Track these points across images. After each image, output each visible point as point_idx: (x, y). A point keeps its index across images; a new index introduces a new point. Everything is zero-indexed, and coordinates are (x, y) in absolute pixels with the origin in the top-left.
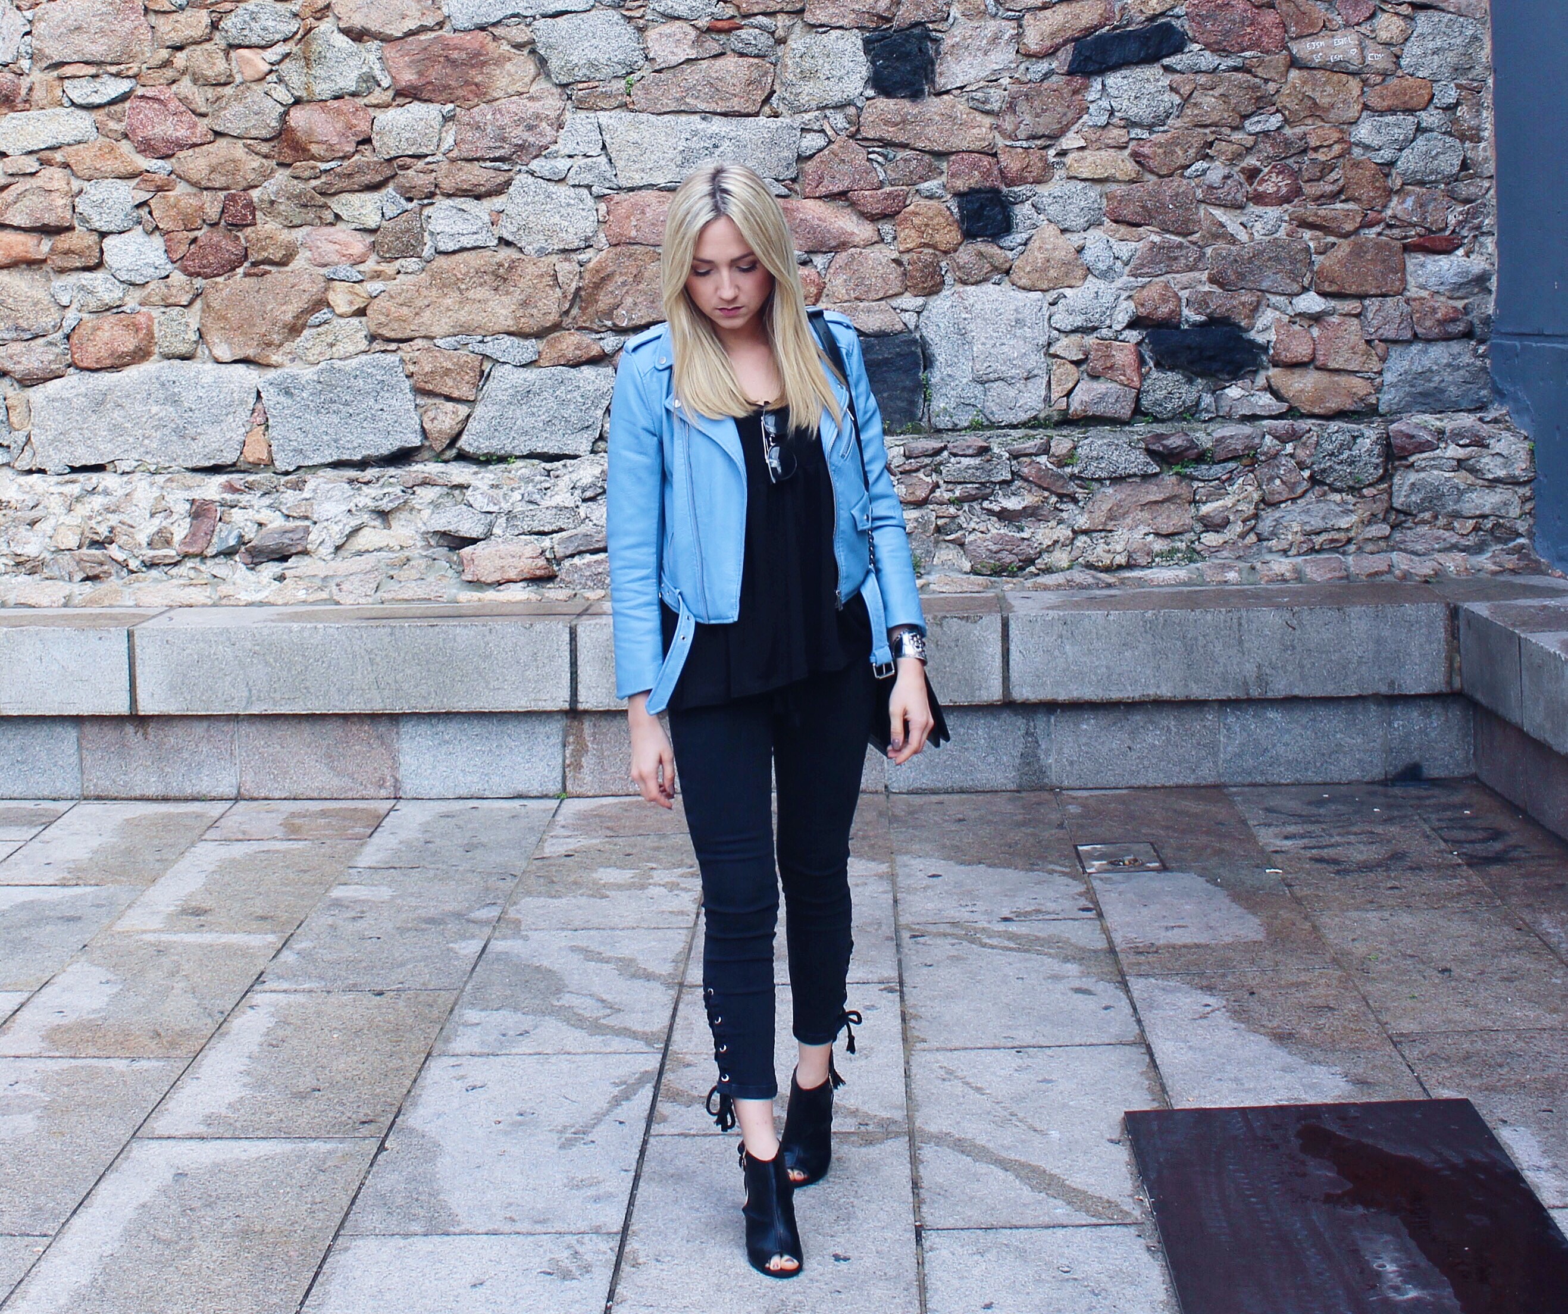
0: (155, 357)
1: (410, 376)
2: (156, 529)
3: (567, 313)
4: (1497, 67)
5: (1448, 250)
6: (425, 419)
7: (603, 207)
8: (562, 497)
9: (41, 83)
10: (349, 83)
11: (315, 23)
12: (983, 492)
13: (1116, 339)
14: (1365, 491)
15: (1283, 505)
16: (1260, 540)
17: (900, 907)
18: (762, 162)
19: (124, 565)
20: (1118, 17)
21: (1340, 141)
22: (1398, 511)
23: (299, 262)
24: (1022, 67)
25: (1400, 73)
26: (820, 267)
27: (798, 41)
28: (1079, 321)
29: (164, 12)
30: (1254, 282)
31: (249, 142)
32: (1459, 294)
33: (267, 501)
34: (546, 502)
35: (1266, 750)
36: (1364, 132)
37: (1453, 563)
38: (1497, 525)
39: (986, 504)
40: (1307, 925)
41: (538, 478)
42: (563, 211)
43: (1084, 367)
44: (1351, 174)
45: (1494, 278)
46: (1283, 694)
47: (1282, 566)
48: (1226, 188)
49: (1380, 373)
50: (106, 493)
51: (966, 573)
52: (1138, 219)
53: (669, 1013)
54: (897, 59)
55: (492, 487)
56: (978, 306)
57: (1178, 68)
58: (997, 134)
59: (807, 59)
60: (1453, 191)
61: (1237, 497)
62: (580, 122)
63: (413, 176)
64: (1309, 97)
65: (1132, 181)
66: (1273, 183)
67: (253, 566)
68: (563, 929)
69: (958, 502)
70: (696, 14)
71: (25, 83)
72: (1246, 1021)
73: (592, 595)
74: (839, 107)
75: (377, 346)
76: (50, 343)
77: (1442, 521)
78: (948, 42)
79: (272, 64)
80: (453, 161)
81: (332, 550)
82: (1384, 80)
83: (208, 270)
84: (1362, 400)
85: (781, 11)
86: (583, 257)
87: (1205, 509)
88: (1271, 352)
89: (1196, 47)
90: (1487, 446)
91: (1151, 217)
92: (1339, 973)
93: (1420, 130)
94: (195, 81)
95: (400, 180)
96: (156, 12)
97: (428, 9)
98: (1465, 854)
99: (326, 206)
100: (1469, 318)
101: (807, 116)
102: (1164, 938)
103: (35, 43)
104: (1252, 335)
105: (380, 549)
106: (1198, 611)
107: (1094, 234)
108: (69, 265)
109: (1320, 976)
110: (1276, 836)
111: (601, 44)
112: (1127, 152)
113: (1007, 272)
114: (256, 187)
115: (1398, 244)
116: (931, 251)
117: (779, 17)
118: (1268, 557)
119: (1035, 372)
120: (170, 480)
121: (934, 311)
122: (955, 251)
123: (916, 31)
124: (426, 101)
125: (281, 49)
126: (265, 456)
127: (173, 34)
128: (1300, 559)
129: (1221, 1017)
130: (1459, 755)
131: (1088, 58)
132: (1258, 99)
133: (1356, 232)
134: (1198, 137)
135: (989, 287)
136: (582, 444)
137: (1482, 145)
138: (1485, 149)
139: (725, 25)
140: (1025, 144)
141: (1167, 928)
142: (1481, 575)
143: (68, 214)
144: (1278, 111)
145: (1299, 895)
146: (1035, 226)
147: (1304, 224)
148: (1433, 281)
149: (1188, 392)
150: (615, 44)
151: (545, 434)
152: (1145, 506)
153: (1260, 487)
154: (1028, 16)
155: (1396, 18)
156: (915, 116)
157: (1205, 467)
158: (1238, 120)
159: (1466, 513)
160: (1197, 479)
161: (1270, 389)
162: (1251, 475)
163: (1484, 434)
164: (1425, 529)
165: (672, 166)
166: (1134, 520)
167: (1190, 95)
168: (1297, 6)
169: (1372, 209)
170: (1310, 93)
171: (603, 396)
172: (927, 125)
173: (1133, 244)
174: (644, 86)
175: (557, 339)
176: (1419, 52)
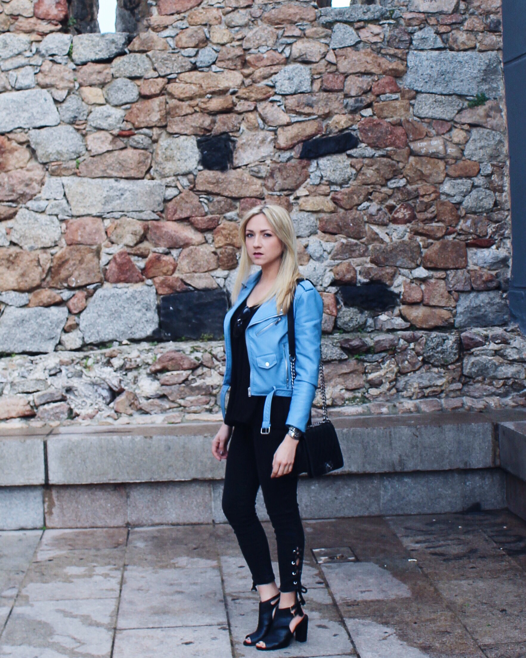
3: (44, 280)
4: (511, 155)
5: (488, 246)
7: (64, 225)
8: (39, 373)
13: (325, 291)
14: (450, 367)
15: (409, 374)
16: (398, 392)
17: (225, 584)
18: (145, 203)
20: (324, 130)
21: (435, 192)
22: (466, 376)
24: (277, 155)
25: (464, 158)
26: (175, 255)
27: (164, 142)
30: (393, 262)
32: (493, 268)
34: (30, 377)
35: (404, 498)
36: (446, 188)
37: (493, 402)
38: (514, 383)
40: (432, 589)
41: (27, 364)
42: (43, 228)
44: (440, 208)
45: (511, 260)
46: (412, 469)
47: (409, 404)
48: (379, 216)
49: (455, 307)
52: (335, 231)
53: (110, 644)
54: (214, 150)
55: (4, 369)
57: (355, 155)
58: (264, 189)
59: (169, 150)
60: (490, 217)
61: (386, 371)
62: (53, 182)
64: (419, 170)
65: (332, 212)
66: (402, 213)
68: (51, 600)
70: (112, 128)
72: (407, 640)
73: (54, 424)
74: (185, 175)
77: (487, 381)
78: (240, 142)
82: (456, 162)
84: (446, 321)
85: (155, 126)
86: (53, 251)
87: (370, 377)
88: (402, 297)
89: (363, 145)
90: (509, 344)
91: (341, 230)
92: (450, 613)
93: (474, 186)
98: (506, 549)
100: (498, 279)
101: (168, 180)
102: (361, 597)
104: (392, 289)
106: (369, 429)
107: (313, 238)
109: (441, 616)
110: (412, 542)
111: (64, 143)
112: (329, 198)
115: (463, 243)
116: (231, 247)
117: (154, 129)
118: (402, 400)
121: (233, 278)
123: (224, 136)
128: (418, 401)
129: (394, 639)
130: (499, 498)
131: (310, 150)
132: (394, 171)
133: (443, 237)
134: (364, 190)
136: (50, 347)
137: (504, 194)
138: (505, 196)
139: (127, 133)
140: (278, 193)
141: (362, 592)
142: (507, 408)
144: (404, 177)
145: (426, 572)
147: (417, 233)
148: (481, 261)
149: (360, 317)
150: (70, 143)
151: (31, 342)
152: (340, 375)
153: (397, 365)
154: (279, 129)
155: (461, 131)
156: (223, 180)
157: (370, 355)
158: (384, 182)
159: (499, 377)
160: (366, 362)
161: (401, 315)
162: (393, 359)
163: (507, 337)
164: (479, 385)
165: (100, 204)
166: (335, 382)
167: (361, 169)
168: (413, 125)
169: (450, 226)
170: (419, 168)
171: (61, 322)
172: (229, 184)
173: (333, 244)
174: (85, 164)
175: (38, 293)
176: (473, 148)
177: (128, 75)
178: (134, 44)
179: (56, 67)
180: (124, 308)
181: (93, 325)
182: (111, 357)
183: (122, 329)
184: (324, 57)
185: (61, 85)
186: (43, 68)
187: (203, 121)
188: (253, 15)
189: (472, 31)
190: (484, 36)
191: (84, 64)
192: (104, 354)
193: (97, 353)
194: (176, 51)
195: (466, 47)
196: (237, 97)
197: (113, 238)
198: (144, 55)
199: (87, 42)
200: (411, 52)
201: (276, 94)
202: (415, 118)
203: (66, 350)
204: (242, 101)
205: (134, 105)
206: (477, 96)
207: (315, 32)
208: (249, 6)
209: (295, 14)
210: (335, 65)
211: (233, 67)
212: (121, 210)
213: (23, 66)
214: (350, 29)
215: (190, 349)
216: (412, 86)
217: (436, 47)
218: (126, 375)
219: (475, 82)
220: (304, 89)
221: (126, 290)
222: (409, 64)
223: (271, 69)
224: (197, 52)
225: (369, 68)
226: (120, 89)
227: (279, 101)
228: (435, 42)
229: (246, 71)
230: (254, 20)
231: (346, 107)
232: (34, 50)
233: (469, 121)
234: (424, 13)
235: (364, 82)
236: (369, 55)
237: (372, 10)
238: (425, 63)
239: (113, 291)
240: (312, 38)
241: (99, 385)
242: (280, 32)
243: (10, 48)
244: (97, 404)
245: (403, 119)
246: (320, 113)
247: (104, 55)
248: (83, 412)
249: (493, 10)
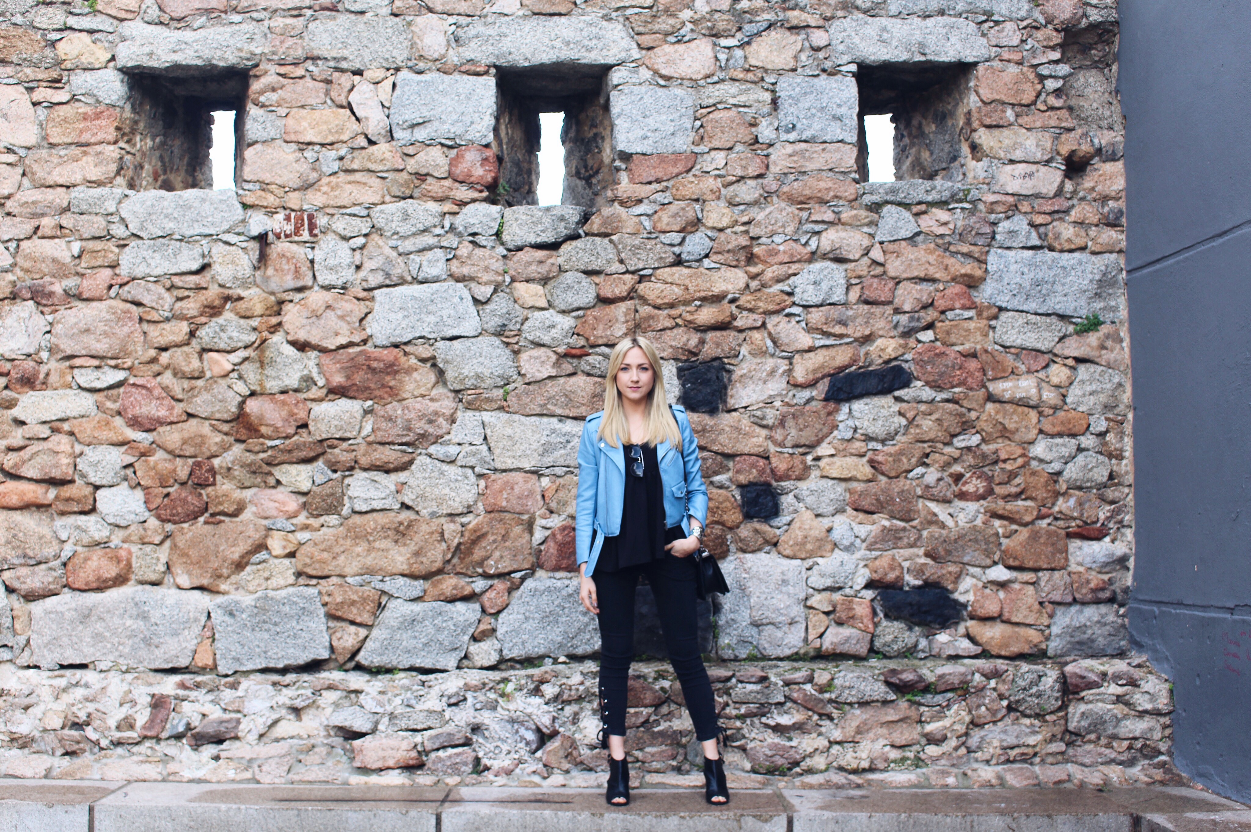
0: (132, 582)
1: (325, 605)
2: (123, 716)
3: (449, 561)
4: (1136, 406)
5: (1098, 538)
6: (334, 638)
7: (482, 483)
8: (433, 702)
9: (56, 370)
10: (293, 381)
11: (270, 336)
12: (763, 710)
13: (856, 596)
14: (1048, 718)
15: (987, 727)
16: (969, 752)
19: (97, 743)
20: (862, 359)
21: (1023, 455)
22: (1071, 733)
23: (247, 515)
24: (791, 394)
25: (1066, 408)
28: (829, 582)
29: (154, 322)
30: (958, 557)
31: (214, 422)
32: (1106, 570)
33: (210, 697)
34: (419, 707)
36: (1040, 449)
37: (1115, 773)
38: (1145, 746)
39: (764, 720)
41: (416, 687)
42: (452, 485)
43: (832, 616)
44: (1030, 480)
45: (1132, 560)
47: (987, 773)
48: (939, 489)
49: (1048, 626)
50: (87, 686)
51: (747, 772)
52: (873, 508)
54: (701, 384)
55: (381, 693)
56: (754, 569)
57: (906, 398)
58: (770, 443)
60: (1102, 494)
61: (953, 720)
62: (468, 419)
63: (340, 454)
64: (1001, 423)
65: (869, 481)
66: (974, 485)
67: (196, 747)
69: (742, 718)
70: (556, 344)
71: (43, 369)
73: (452, 781)
75: (302, 581)
76: (51, 569)
77: (1103, 741)
78: (738, 372)
79: (235, 365)
80: (370, 444)
81: (257, 737)
82: (1055, 413)
83: (176, 518)
84: (1036, 646)
86: (464, 520)
87: (929, 728)
88: (970, 608)
89: (919, 384)
90: (1138, 687)
91: (883, 507)
93: (1080, 449)
94: (175, 374)
95: (328, 456)
96: (149, 322)
97: (356, 329)
99: (270, 474)
100: (1113, 587)
103: (53, 340)
104: (956, 596)
105: (292, 738)
107: (840, 519)
108: (69, 509)
111: (487, 362)
112: (865, 459)
113: (775, 545)
114: (217, 456)
115: (1063, 532)
116: (720, 527)
118: (975, 765)
119: (797, 619)
120: (137, 678)
122: (738, 527)
123: (715, 364)
124: (351, 398)
125: (242, 354)
126: (210, 663)
127: (160, 339)
128: (1000, 768)
131: (840, 389)
132: (964, 423)
133: (1032, 523)
134: (919, 449)
135: (761, 555)
136: (451, 662)
137: (1124, 462)
138: (1126, 465)
139: (578, 352)
140: (791, 451)
142: (1138, 785)
143: (71, 471)
144: (977, 432)
146: (796, 511)
147: (996, 515)
148: (1088, 559)
149: (909, 637)
150: (496, 363)
151: (423, 653)
152: (883, 724)
153: (970, 712)
154: (797, 356)
155: (1064, 368)
156: (712, 427)
157: (929, 696)
158: (948, 439)
159: (1122, 735)
160: (923, 705)
161: (968, 636)
162: (964, 703)
163: (1136, 676)
164: (1091, 746)
165: (536, 455)
166: (875, 734)
167: (914, 419)
168: (993, 357)
169: (1044, 506)
170: (1001, 420)
171: (470, 625)
172: (720, 434)
173: (869, 527)
174: (517, 394)
175: (439, 582)
176: (1080, 393)
177: (582, 267)
178: (592, 224)
179: (478, 252)
180: (564, 608)
181: (516, 632)
182: (542, 682)
183: (559, 639)
184: (867, 254)
185: (485, 278)
186: (459, 252)
187: (688, 340)
188: (767, 189)
189: (1082, 223)
190: (1099, 232)
191: (520, 249)
192: (531, 677)
193: (518, 675)
194: (654, 236)
195: (1073, 247)
196: (737, 307)
197: (553, 505)
198: (606, 240)
199: (524, 217)
200: (993, 251)
201: (794, 304)
202: (997, 347)
203: (474, 668)
204: (745, 313)
205: (589, 312)
206: (1087, 318)
207: (855, 216)
208: (760, 176)
209: (828, 189)
210: (882, 265)
211: (734, 263)
212: (566, 463)
213: (430, 248)
214: (906, 214)
215: (653, 675)
216: (993, 301)
217: (1030, 244)
218: (562, 709)
219: (1084, 298)
220: (834, 299)
221: (567, 582)
222: (989, 268)
223: (789, 268)
224: (684, 239)
225: (933, 272)
226: (569, 287)
227: (799, 315)
228: (1028, 238)
229: (753, 270)
230: (767, 196)
231: (896, 327)
232: (447, 225)
233: (1076, 354)
234: (1013, 195)
235: (924, 291)
236: (931, 252)
237: (939, 188)
238: (1013, 267)
239: (549, 583)
240: (850, 225)
241: (521, 723)
242: (805, 214)
243: (413, 221)
244: (516, 751)
245: (978, 347)
246: (858, 335)
247: (548, 237)
248: (496, 764)
249: (1113, 194)
